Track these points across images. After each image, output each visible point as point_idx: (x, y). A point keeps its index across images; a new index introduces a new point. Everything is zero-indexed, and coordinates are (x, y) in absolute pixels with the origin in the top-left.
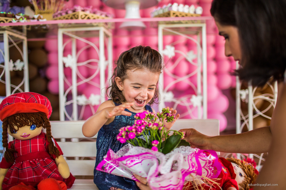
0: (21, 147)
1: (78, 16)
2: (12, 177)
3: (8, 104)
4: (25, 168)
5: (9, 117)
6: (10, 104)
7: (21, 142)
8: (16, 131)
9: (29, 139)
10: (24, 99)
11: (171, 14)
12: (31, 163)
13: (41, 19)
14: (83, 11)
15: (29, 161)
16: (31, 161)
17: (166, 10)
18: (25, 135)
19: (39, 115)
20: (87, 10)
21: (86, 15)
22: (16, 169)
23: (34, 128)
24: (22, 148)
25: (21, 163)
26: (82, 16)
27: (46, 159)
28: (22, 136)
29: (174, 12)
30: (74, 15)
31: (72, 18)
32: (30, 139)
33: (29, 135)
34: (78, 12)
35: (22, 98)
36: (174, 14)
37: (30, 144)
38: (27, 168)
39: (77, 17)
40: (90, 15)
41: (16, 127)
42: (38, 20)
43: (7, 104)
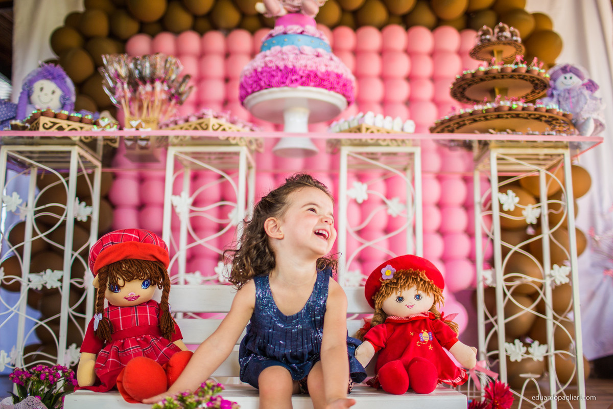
0: (120, 317)
1: (207, 125)
2: (111, 359)
3: (112, 243)
4: (130, 349)
5: (111, 264)
6: (115, 244)
7: (120, 309)
8: (119, 288)
9: (133, 306)
10: (138, 237)
11: (364, 130)
12: (138, 341)
13: (142, 127)
14: (216, 117)
15: (136, 339)
16: (139, 339)
17: (355, 124)
18: (132, 296)
19: (156, 265)
20: (222, 117)
21: (220, 125)
22: (116, 349)
23: (147, 285)
24: (122, 318)
25: (122, 341)
26: (214, 125)
27: (160, 338)
28: (126, 299)
29: (368, 127)
30: (200, 124)
31: (196, 129)
32: (136, 306)
33: (139, 296)
34: (209, 119)
35: (134, 235)
36: (367, 129)
37: (136, 313)
38: (132, 348)
39: (205, 127)
40: (227, 125)
41: (121, 282)
42: (137, 129)
43: (110, 243)
